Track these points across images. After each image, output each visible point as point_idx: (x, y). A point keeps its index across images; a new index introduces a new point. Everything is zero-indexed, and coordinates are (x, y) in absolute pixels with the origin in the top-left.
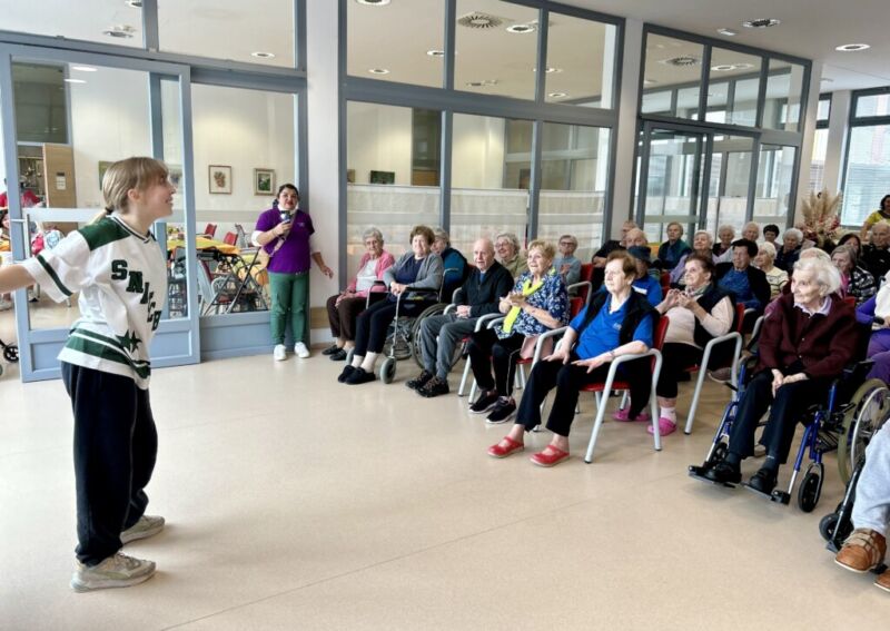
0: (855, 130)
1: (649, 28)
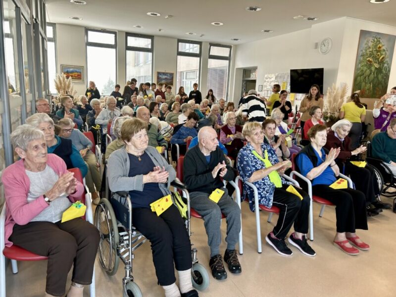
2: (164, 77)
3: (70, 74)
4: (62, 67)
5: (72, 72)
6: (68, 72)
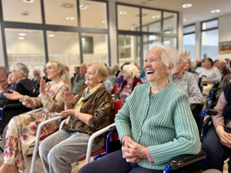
0: (204, 34)
1: (117, 3)
3: (225, 48)
4: (220, 43)
5: (226, 46)
6: (223, 47)
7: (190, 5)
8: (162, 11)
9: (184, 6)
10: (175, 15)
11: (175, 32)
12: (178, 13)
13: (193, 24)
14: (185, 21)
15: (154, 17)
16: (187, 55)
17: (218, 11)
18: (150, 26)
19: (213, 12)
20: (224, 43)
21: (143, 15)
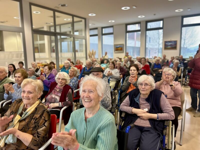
0: (104, 36)
2: (170, 44)
3: (118, 49)
4: (115, 45)
5: (119, 47)
6: (117, 48)
7: (94, 15)
8: (73, 16)
9: (90, 15)
10: (83, 20)
11: (84, 35)
12: (85, 19)
13: (96, 29)
14: (91, 25)
15: (65, 20)
16: (94, 54)
17: (113, 21)
18: (62, 26)
19: (110, 21)
20: (117, 45)
21: (56, 17)
